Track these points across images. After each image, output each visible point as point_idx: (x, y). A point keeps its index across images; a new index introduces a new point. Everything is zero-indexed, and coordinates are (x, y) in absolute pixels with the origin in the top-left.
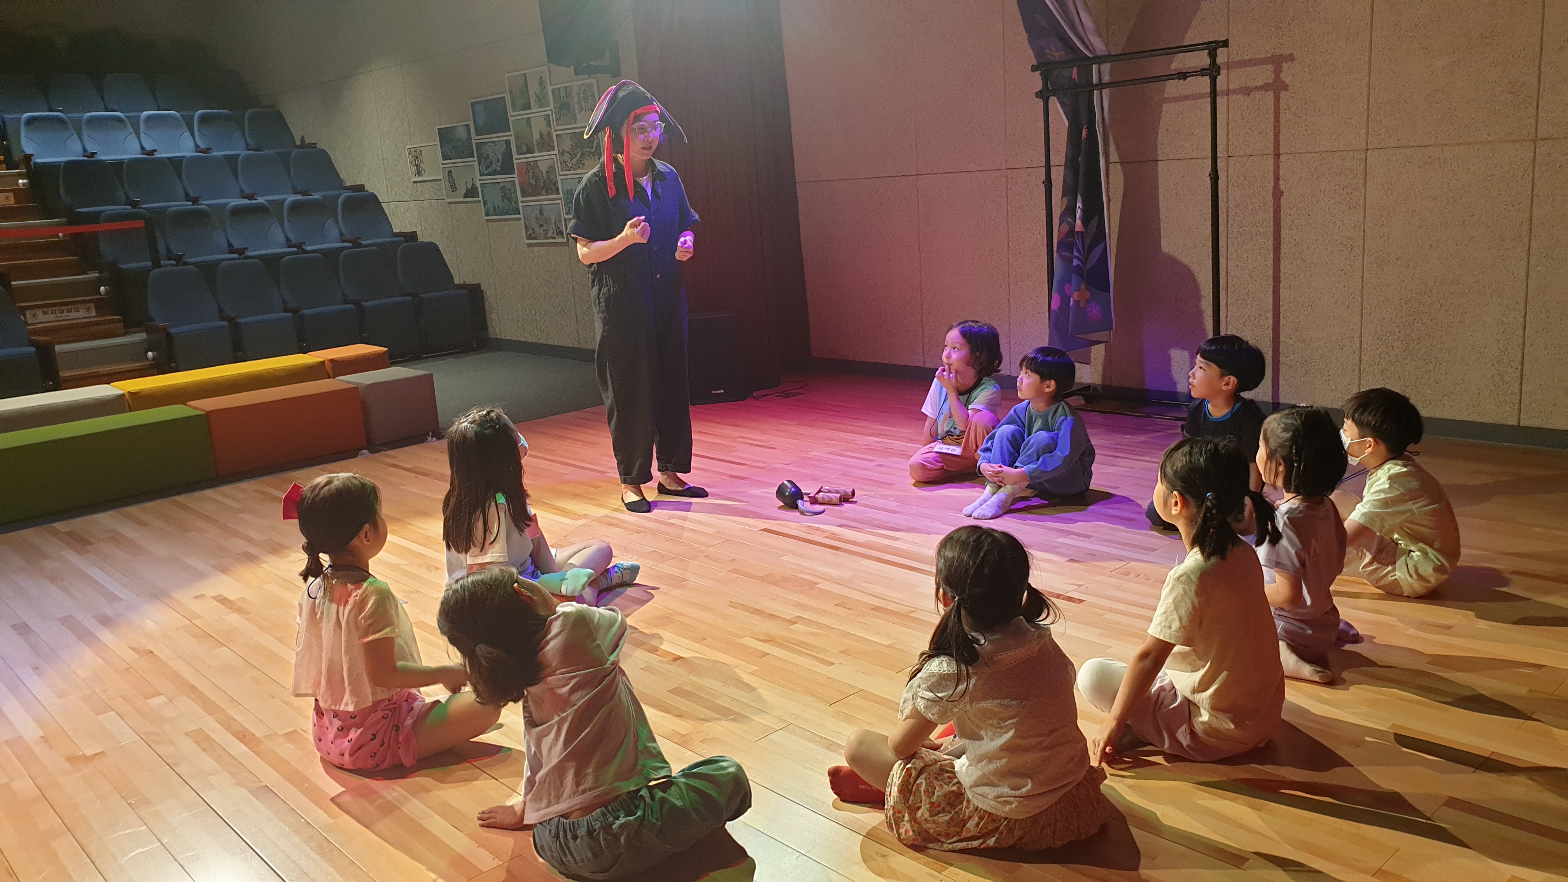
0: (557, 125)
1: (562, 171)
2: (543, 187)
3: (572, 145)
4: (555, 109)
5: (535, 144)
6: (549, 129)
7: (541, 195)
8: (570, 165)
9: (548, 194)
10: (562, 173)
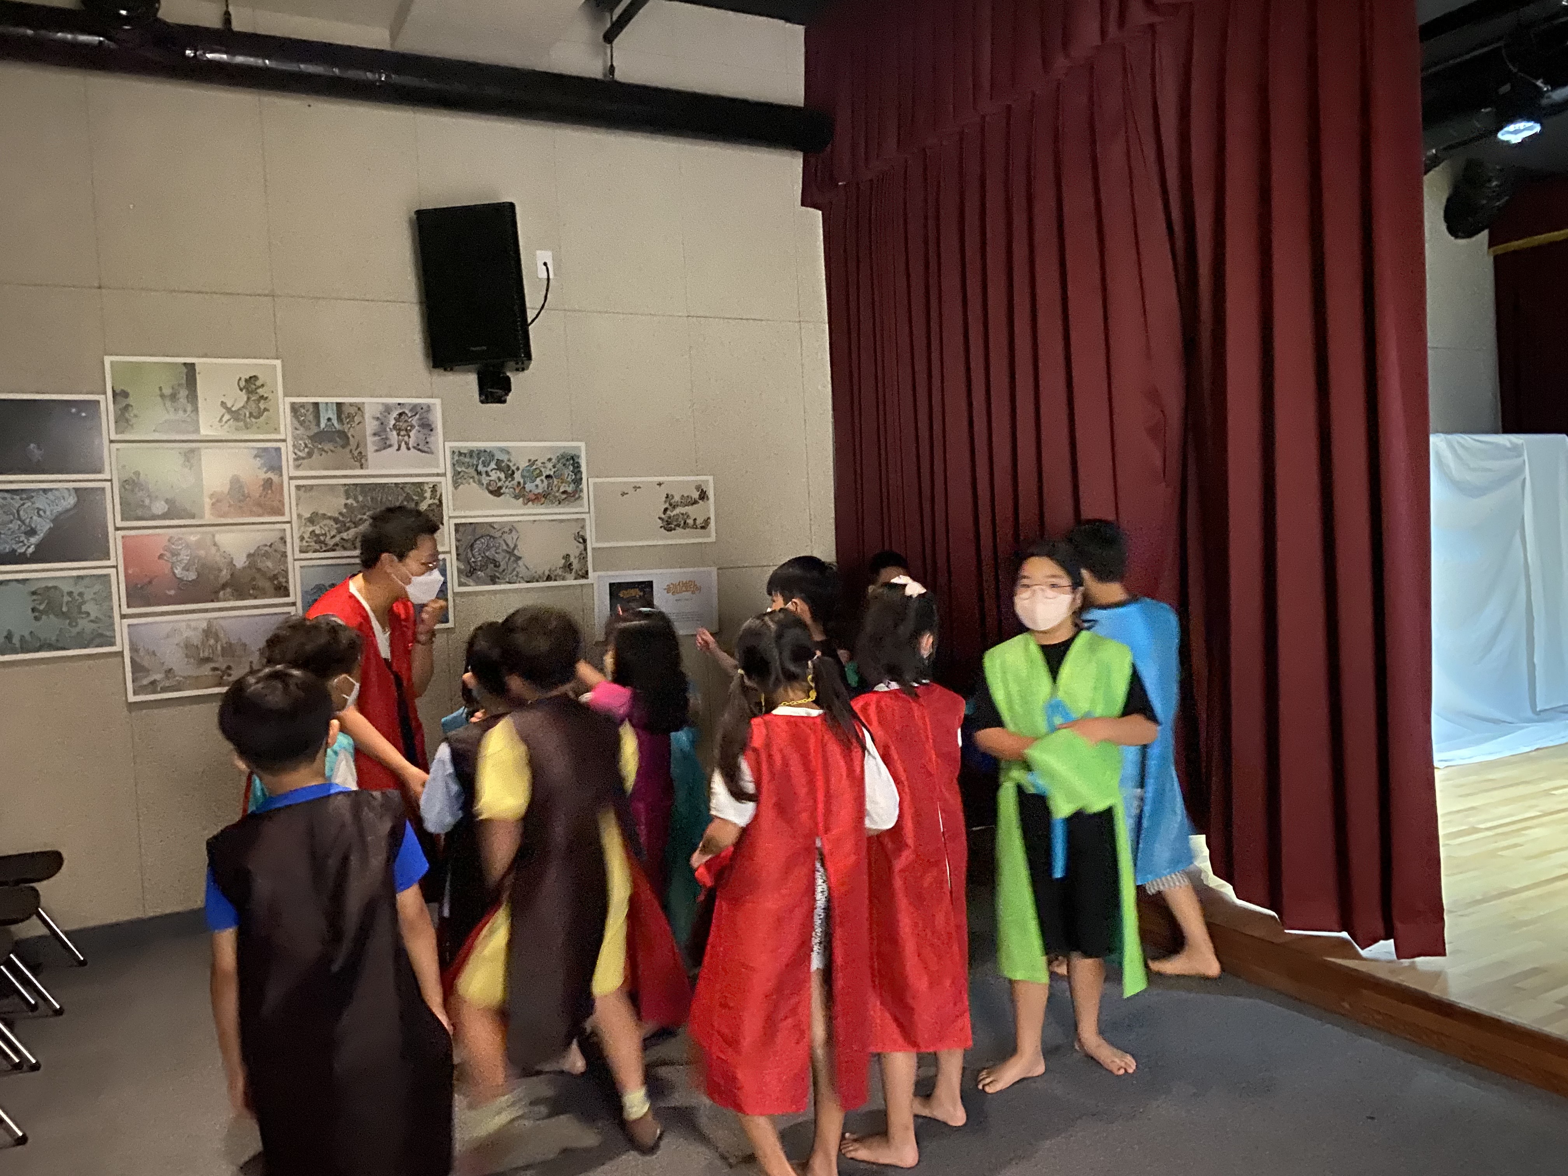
0: (297, 467)
1: (301, 551)
2: (224, 586)
3: (346, 505)
4: (295, 438)
5: (207, 502)
6: (270, 475)
7: (218, 600)
8: (331, 543)
9: (241, 596)
10: (298, 555)
